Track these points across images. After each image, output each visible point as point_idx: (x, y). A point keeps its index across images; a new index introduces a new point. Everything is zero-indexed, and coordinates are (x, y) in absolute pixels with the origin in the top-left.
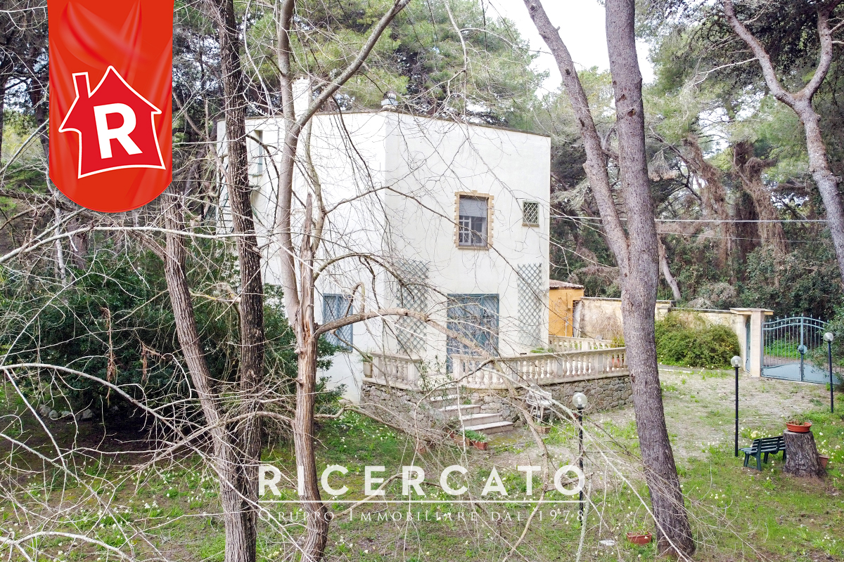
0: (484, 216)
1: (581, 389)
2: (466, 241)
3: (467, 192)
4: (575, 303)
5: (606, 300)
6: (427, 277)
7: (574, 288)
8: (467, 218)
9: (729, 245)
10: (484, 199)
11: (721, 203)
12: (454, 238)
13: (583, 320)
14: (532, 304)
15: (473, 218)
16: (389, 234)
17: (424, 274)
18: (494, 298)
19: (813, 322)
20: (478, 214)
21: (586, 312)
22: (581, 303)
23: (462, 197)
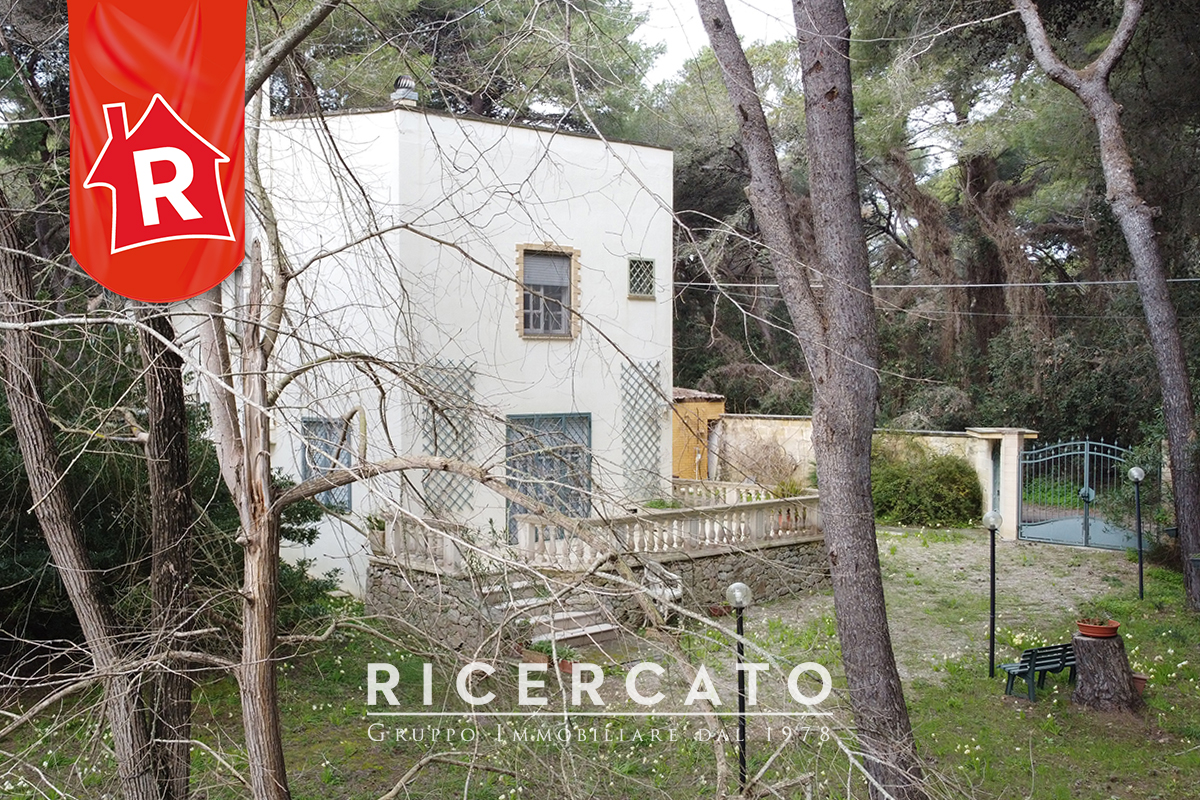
0: (566, 283)
1: (729, 567)
2: (537, 326)
3: (537, 242)
4: (712, 423)
5: (761, 418)
6: (472, 387)
7: (708, 400)
8: (537, 287)
9: (958, 325)
10: (564, 257)
11: (945, 256)
12: (517, 321)
13: (723, 451)
14: (646, 428)
15: (546, 288)
16: (407, 316)
17: (467, 382)
18: (584, 420)
19: (1106, 449)
20: (556, 282)
21: (730, 438)
22: (720, 424)
23: (528, 253)
